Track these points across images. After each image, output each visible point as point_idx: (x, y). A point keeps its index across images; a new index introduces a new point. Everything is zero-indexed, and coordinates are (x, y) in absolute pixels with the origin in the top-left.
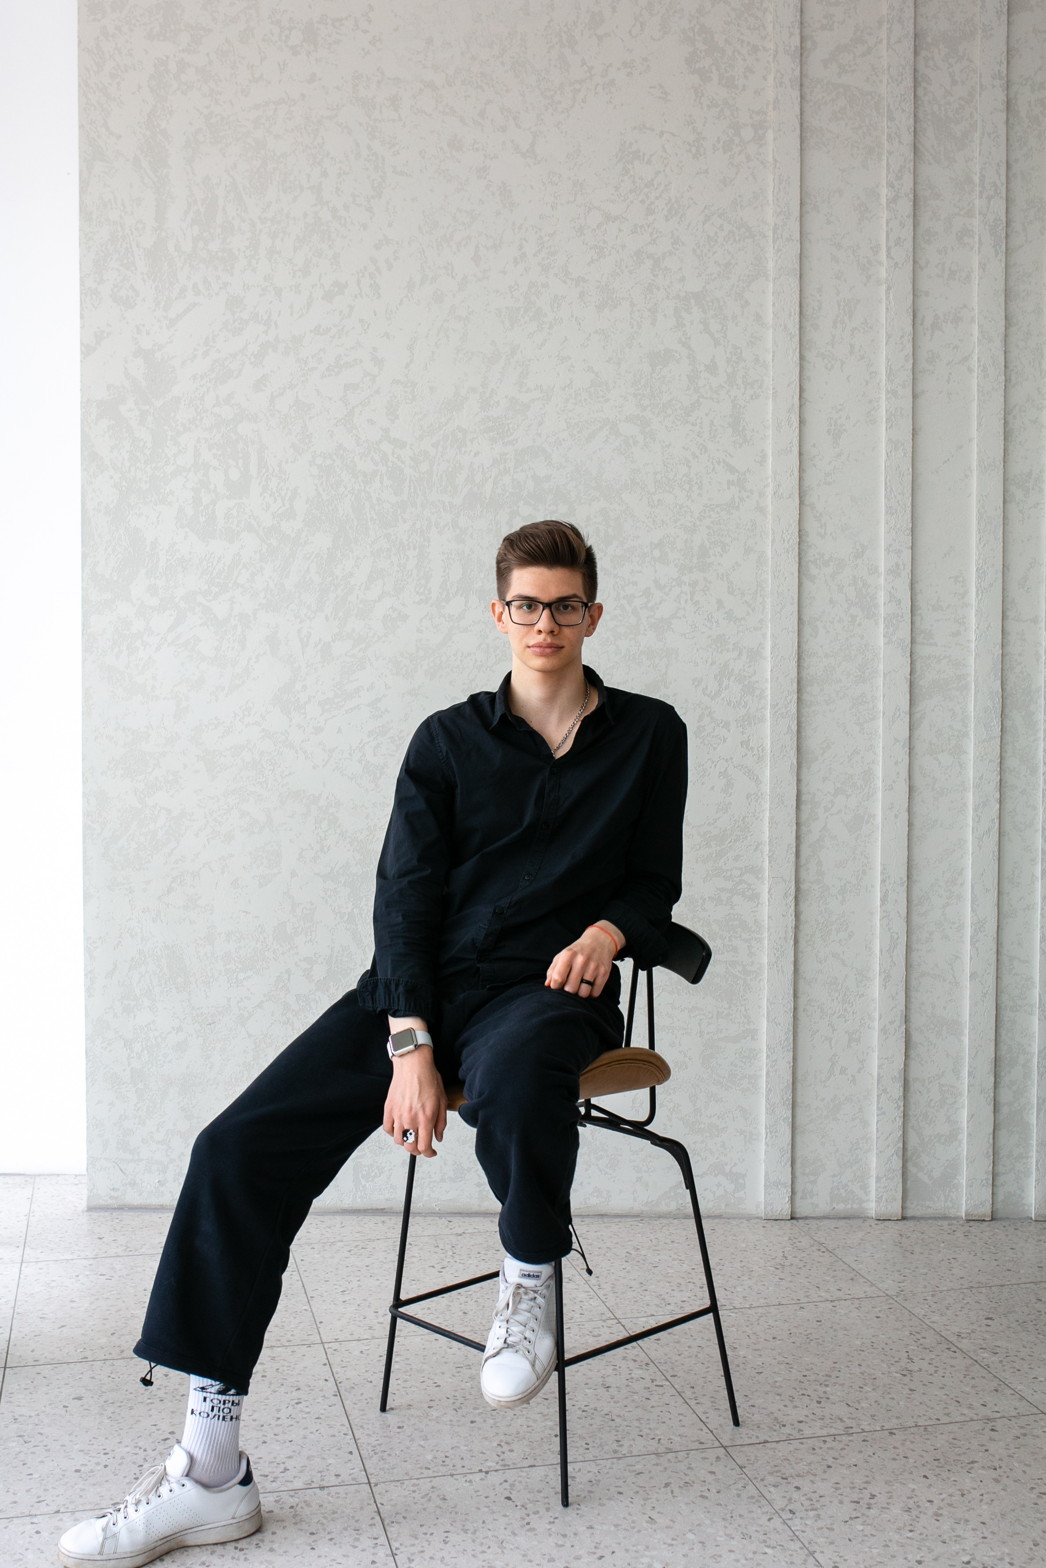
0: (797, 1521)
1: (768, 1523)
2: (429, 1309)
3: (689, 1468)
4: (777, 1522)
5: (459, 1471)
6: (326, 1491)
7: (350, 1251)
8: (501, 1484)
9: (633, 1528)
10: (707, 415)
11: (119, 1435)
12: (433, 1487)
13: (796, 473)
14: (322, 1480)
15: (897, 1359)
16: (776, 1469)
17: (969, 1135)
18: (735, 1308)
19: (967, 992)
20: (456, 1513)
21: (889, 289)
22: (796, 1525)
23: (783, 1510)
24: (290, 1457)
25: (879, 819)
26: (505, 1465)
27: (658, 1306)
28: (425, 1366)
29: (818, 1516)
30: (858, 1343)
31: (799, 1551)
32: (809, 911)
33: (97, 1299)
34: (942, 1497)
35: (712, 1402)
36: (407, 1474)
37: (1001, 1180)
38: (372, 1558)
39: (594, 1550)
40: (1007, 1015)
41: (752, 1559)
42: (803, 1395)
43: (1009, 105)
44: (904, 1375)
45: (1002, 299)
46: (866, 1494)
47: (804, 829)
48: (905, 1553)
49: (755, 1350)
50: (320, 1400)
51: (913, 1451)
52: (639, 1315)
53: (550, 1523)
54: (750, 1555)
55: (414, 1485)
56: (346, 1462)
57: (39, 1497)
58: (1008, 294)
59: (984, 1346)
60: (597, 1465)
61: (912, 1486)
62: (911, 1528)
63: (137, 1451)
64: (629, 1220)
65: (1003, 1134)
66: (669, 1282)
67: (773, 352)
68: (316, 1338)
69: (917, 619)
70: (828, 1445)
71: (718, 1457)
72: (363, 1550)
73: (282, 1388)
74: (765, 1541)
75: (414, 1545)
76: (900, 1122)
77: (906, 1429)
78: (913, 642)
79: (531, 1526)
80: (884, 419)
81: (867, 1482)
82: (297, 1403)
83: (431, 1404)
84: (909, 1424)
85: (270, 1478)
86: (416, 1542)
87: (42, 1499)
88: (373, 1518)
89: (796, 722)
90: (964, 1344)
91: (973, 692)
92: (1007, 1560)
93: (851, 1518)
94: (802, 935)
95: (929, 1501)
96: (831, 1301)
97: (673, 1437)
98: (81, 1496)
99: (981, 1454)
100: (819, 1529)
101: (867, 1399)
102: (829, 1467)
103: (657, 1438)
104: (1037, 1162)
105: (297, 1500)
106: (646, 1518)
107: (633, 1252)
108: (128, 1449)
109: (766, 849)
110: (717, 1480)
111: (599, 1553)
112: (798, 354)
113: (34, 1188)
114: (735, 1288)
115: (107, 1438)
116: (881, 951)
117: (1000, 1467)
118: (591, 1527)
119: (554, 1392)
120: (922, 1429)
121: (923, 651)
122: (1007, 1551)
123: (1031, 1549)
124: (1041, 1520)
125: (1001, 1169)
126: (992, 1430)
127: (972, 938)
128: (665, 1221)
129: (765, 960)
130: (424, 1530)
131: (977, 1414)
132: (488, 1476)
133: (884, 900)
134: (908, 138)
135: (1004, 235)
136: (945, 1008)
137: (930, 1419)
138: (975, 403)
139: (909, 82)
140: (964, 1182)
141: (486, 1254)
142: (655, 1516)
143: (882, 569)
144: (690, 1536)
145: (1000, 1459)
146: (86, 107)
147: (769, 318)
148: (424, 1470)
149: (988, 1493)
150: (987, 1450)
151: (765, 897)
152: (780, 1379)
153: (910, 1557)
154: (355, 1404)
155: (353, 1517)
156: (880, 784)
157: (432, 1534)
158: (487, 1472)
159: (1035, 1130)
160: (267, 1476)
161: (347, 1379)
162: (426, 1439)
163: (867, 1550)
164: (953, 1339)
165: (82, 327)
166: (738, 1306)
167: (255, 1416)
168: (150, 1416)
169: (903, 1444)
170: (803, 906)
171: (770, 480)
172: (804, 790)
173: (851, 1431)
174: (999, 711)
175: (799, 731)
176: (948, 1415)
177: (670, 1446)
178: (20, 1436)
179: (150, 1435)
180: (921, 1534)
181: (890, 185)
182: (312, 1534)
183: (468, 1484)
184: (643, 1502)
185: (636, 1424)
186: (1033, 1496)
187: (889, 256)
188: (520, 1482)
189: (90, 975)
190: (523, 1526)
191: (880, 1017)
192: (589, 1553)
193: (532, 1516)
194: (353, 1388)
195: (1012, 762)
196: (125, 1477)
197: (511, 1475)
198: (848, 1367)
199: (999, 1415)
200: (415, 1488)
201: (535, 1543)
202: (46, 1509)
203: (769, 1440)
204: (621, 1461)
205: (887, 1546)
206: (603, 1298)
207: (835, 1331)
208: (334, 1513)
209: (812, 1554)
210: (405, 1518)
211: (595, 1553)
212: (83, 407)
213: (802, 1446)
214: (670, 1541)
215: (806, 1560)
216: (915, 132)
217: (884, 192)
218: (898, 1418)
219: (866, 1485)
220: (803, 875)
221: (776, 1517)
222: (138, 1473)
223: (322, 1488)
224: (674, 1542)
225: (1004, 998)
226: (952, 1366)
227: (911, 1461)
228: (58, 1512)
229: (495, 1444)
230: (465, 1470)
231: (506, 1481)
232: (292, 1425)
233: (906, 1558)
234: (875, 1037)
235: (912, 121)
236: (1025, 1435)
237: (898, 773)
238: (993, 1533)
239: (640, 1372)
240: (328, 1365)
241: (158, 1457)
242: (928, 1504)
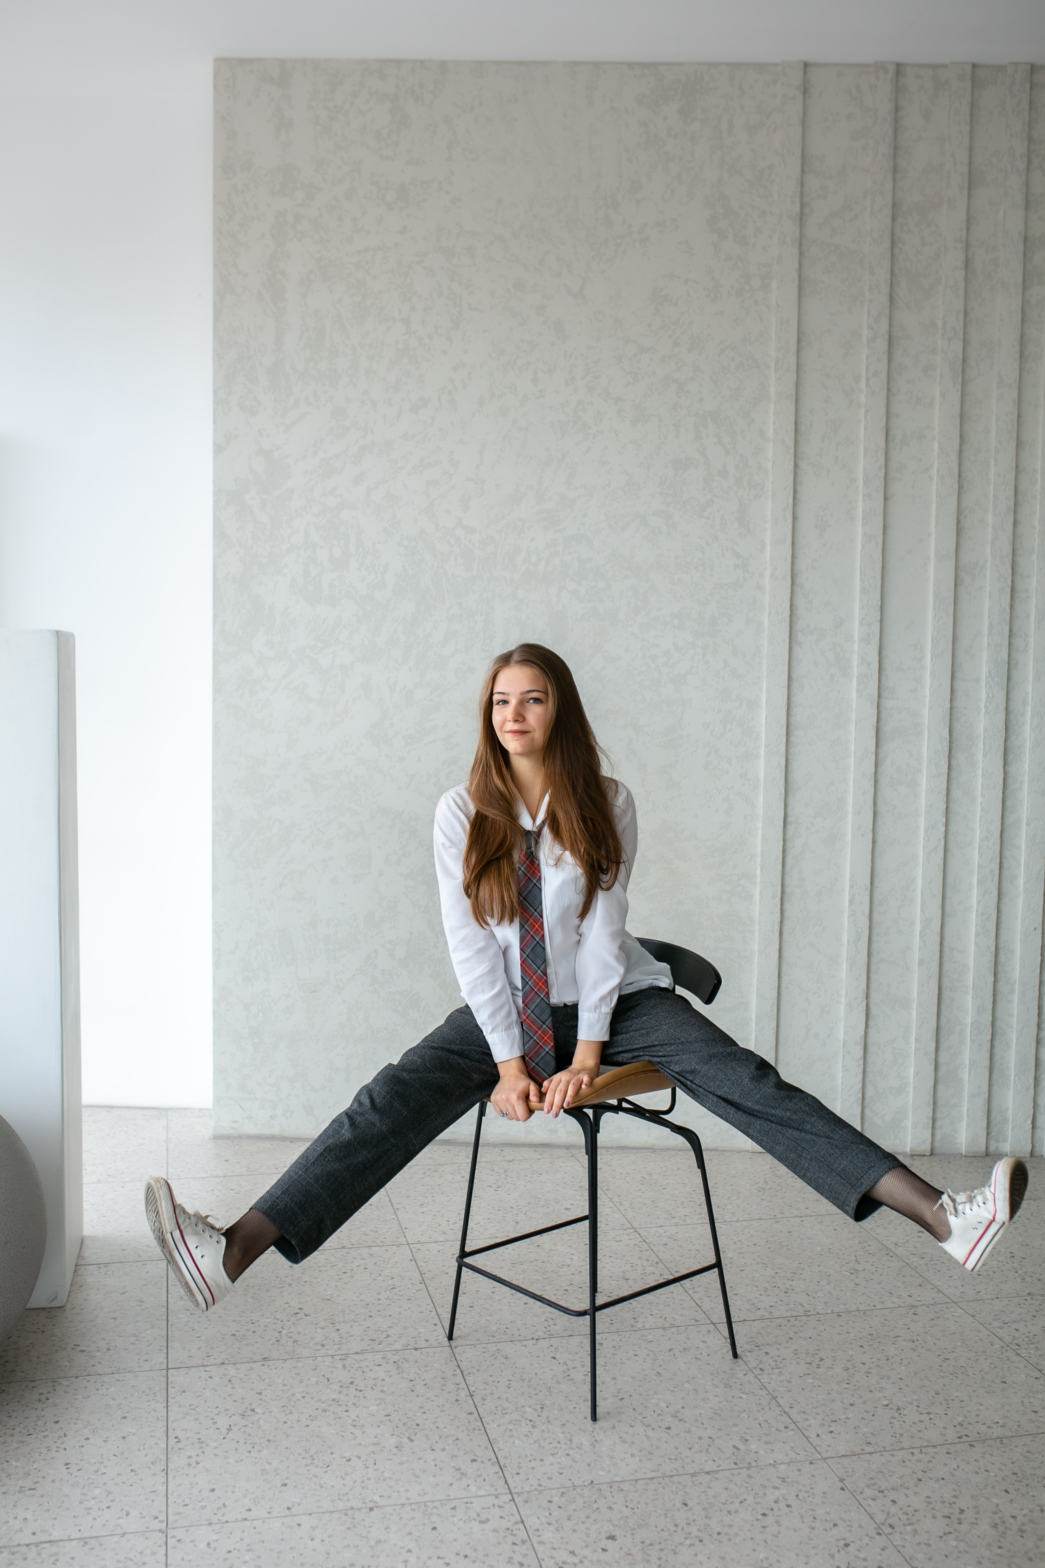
0: (765, 1376)
1: (744, 1377)
2: (489, 1219)
3: (687, 1338)
4: (750, 1376)
5: (516, 1339)
6: (419, 1351)
7: (424, 1173)
8: (548, 1348)
9: (645, 1379)
10: (718, 511)
11: (261, 1310)
12: (498, 1350)
13: (789, 560)
14: (416, 1344)
15: (847, 1261)
16: (752, 1339)
17: (915, 1088)
18: (725, 1221)
19: (916, 975)
20: (516, 1367)
21: (867, 412)
22: (765, 1378)
23: (755, 1368)
24: (391, 1327)
25: (849, 837)
26: (550, 1335)
27: (666, 1219)
28: (488, 1263)
29: (781, 1373)
30: (819, 1249)
31: (766, 1396)
32: (792, 909)
33: (231, 1209)
34: (872, 1360)
35: (706, 1291)
36: (478, 1340)
37: (938, 1124)
38: (456, 1397)
39: (617, 1394)
40: (946, 994)
41: (731, 1401)
42: (775, 1287)
43: (968, 264)
44: (852, 1274)
45: (958, 422)
46: (817, 1358)
47: (789, 844)
48: (842, 1398)
49: (740, 1253)
50: (409, 1286)
51: (854, 1328)
52: (650, 1226)
53: (585, 1375)
54: (730, 1399)
55: (483, 1348)
56: (433, 1331)
57: (208, 1353)
58: (962, 417)
59: (915, 1253)
60: (619, 1335)
61: (850, 1353)
62: (847, 1381)
63: (276, 1321)
64: (644, 1151)
65: (941, 1088)
66: (675, 1201)
67: (773, 461)
68: (403, 1240)
69: (883, 678)
70: (791, 1323)
71: (709, 1331)
72: (449, 1392)
73: (380, 1278)
74: (741, 1389)
75: (486, 1389)
76: (860, 1077)
77: (850, 1312)
78: (879, 696)
79: (571, 1377)
80: (861, 518)
81: (818, 1350)
82: (393, 1289)
83: (494, 1290)
84: (852, 1309)
85: (377, 1342)
86: (487, 1387)
87: (210, 1354)
88: (455, 1371)
89: (784, 759)
90: (900, 1251)
91: (926, 737)
92: (915, 1403)
93: (805, 1375)
94: (785, 928)
95: (863, 1363)
96: (801, 1217)
97: (676, 1316)
98: (239, 1353)
99: (904, 1331)
100: (781, 1381)
101: (822, 1290)
102: (791, 1338)
103: (664, 1317)
104: (968, 1110)
105: (398, 1357)
106: (655, 1372)
107: (647, 1177)
108: (268, 1320)
109: (759, 859)
110: (708, 1347)
111: (621, 1396)
112: (792, 464)
113: (167, 1119)
114: (726, 1205)
115: (252, 1312)
116: (848, 942)
117: (917, 1340)
118: (615, 1379)
119: (586, 1283)
120: (862, 1312)
121: (887, 704)
122: (916, 1398)
123: (933, 1397)
124: (943, 1377)
125: (939, 1115)
126: (914, 1314)
127: (921, 933)
128: (672, 1153)
129: (756, 948)
130: (493, 1379)
131: (904, 1303)
132: (539, 1342)
133: (851, 902)
134: (885, 290)
135: (960, 370)
136: (898, 988)
137: (869, 1305)
138: (934, 506)
139: (887, 243)
140: (910, 1125)
141: (531, 1177)
142: (661, 1371)
143: (856, 637)
144: (687, 1385)
145: (918, 1335)
146: (220, 250)
147: (770, 433)
148: (490, 1338)
149: (906, 1358)
150: (908, 1328)
151: (757, 897)
152: (757, 1275)
153: (845, 1401)
154: (436, 1289)
155: (440, 1370)
156: (850, 809)
157: (498, 1382)
158: (537, 1340)
159: (967, 1085)
160: (374, 1340)
161: (429, 1271)
162: (491, 1315)
163: (815, 1396)
164: (891, 1247)
165: (215, 430)
166: (728, 1220)
167: (362, 1297)
168: (283, 1296)
169: (847, 1323)
170: (787, 905)
171: (768, 565)
172: (790, 813)
173: (809, 1313)
174: (947, 752)
175: (786, 766)
176: (882, 1303)
177: (674, 1323)
178: (187, 1310)
179: (284, 1310)
180: (855, 1386)
181: (870, 327)
182: (412, 1381)
183: (523, 1348)
184: (652, 1362)
185: (648, 1306)
186: (939, 1361)
187: (867, 384)
188: (562, 1347)
189: (217, 953)
190: (565, 1377)
191: (847, 994)
192: (613, 1396)
193: (571, 1370)
194: (434, 1278)
195: (956, 793)
196: (269, 1340)
197: (554, 1341)
198: (809, 1266)
199: (920, 1303)
200: (484, 1350)
201: (574, 1389)
202: (214, 1362)
203: (748, 1319)
204: (636, 1333)
205: (829, 1393)
206: (623, 1212)
207: (802, 1239)
208: (426, 1366)
209: (774, 1398)
210: (478, 1370)
211: (617, 1396)
212: (214, 495)
213: (771, 1324)
214: (672, 1389)
215: (770, 1403)
216: (891, 284)
217: (865, 333)
218: (844, 1304)
219: (817, 1352)
220: (787, 881)
221: (750, 1373)
222: (279, 1337)
223: (416, 1349)
224: (675, 1389)
225: (945, 980)
226: (888, 1267)
227: (852, 1335)
228: (223, 1363)
229: (543, 1320)
230: (521, 1338)
231: (552, 1346)
232: (390, 1304)
233: (842, 1402)
234: (842, 1010)
235: (888, 276)
236: (938, 1318)
237: (865, 801)
238: (907, 1386)
239: (651, 1268)
240: (414, 1261)
241: (292, 1326)
242: (862, 1365)
